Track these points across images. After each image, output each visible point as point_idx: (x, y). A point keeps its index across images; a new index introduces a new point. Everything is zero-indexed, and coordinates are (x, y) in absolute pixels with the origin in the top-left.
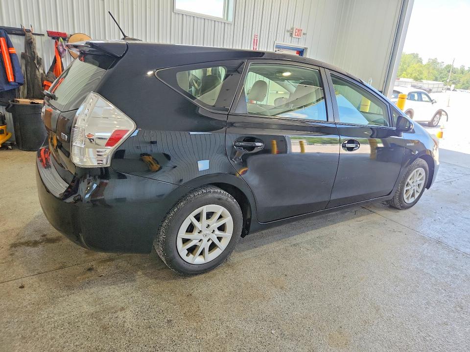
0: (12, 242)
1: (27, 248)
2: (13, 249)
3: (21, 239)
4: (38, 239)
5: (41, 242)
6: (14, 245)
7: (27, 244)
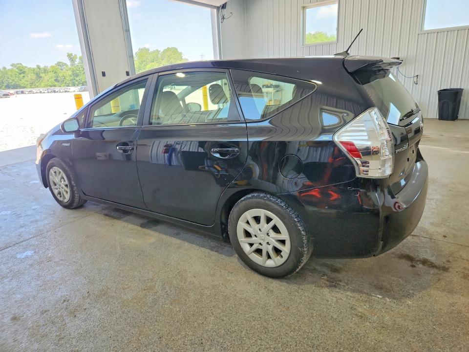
0: (446, 274)
1: (434, 262)
2: (447, 266)
3: (437, 273)
4: (421, 266)
5: (418, 261)
6: (445, 269)
7: (432, 266)
